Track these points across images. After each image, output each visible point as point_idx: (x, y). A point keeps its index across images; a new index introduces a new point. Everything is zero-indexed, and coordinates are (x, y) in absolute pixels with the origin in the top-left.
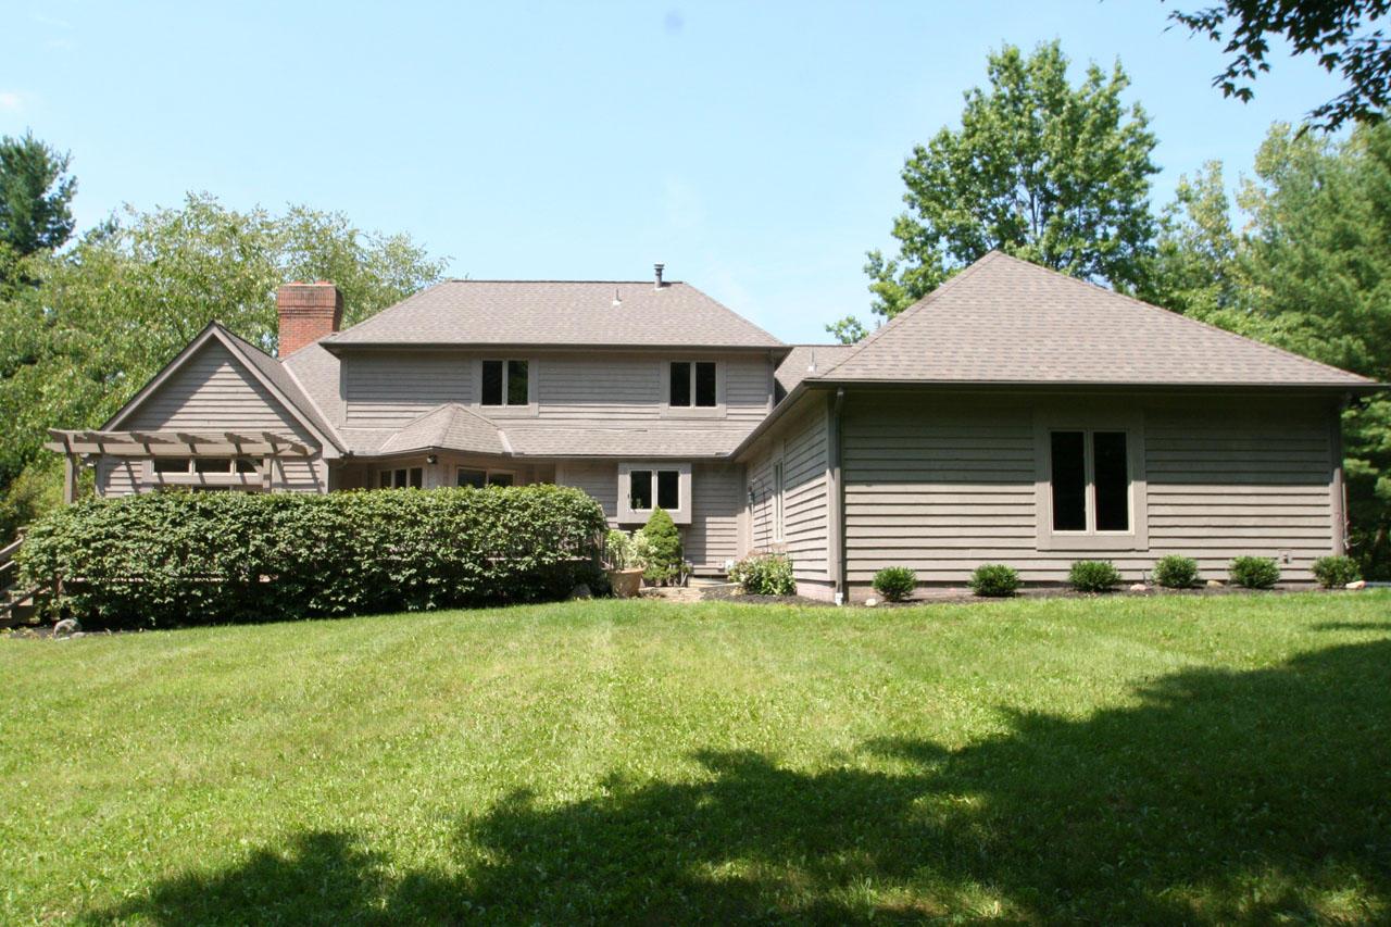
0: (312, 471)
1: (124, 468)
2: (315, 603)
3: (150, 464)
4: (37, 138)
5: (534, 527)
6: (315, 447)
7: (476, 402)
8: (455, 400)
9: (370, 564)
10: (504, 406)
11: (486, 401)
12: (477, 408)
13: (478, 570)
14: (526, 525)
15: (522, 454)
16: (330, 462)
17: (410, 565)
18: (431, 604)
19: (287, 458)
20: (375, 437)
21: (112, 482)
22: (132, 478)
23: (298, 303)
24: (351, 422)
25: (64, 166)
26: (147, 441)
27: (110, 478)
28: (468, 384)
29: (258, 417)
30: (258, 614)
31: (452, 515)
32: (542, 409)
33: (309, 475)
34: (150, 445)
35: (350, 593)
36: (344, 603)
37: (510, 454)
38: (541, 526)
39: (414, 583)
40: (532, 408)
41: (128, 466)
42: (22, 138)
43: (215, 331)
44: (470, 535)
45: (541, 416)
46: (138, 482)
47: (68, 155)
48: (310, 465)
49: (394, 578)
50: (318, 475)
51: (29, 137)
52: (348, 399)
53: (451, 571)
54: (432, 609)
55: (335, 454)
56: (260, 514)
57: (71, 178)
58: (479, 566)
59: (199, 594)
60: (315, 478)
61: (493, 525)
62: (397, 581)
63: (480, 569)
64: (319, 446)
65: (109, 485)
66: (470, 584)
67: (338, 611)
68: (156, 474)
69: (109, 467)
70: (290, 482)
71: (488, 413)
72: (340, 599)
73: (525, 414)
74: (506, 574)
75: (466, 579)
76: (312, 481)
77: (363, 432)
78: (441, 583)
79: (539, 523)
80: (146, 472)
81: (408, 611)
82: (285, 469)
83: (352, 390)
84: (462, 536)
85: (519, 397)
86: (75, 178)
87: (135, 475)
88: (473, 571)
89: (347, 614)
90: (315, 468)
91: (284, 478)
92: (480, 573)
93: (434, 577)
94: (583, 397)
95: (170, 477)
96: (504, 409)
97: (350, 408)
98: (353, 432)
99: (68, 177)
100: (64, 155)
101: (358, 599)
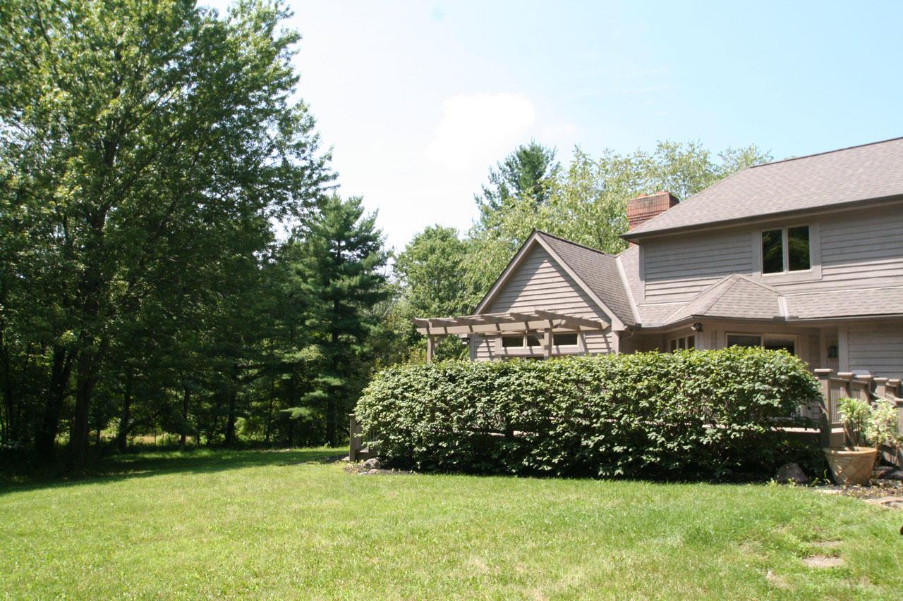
0: (607, 342)
1: (485, 344)
2: (528, 461)
3: (499, 341)
4: (537, 144)
5: (716, 395)
6: (608, 322)
7: (757, 270)
8: (737, 272)
9: (564, 428)
10: (786, 272)
11: (767, 269)
12: (758, 277)
13: (661, 439)
14: (708, 392)
15: (797, 318)
16: (620, 334)
17: (600, 432)
18: (619, 471)
19: (588, 332)
20: (665, 311)
21: (479, 355)
22: (490, 352)
23: (641, 211)
24: (649, 299)
25: (553, 156)
26: (498, 321)
27: (477, 352)
28: (748, 255)
29: (567, 300)
30: (490, 466)
31: (636, 381)
32: (826, 272)
33: (604, 346)
34: (500, 325)
35: (554, 453)
36: (548, 463)
37: (784, 318)
38: (723, 394)
39: (602, 449)
40: (815, 271)
41: (487, 342)
42: (529, 145)
43: (537, 237)
44: (650, 403)
45: (825, 278)
46: (493, 354)
47: (554, 149)
48: (605, 337)
49: (584, 443)
50: (611, 345)
51: (532, 143)
52: (646, 280)
53: (638, 440)
54: (619, 477)
55: (621, 327)
56: (484, 380)
57: (557, 163)
58: (663, 436)
59: (445, 445)
60: (608, 348)
61: (675, 391)
62: (587, 446)
63: (663, 439)
64: (609, 320)
65: (476, 357)
66: (655, 455)
67: (543, 470)
68: (503, 348)
69: (477, 344)
70: (590, 351)
71: (769, 281)
72: (545, 459)
73: (808, 278)
74: (689, 446)
75: (651, 449)
76: (606, 351)
77: (656, 307)
78: (626, 451)
79: (721, 391)
80: (497, 346)
81: (597, 477)
82: (587, 341)
83: (649, 272)
84: (644, 403)
85: (800, 261)
86: (559, 163)
87: (492, 349)
88: (655, 441)
89: (551, 474)
90: (609, 340)
91: (587, 349)
92: (662, 443)
93: (620, 445)
94: (872, 254)
95: (512, 350)
96: (786, 275)
97: (648, 288)
98: (649, 308)
99: (555, 162)
100: (552, 150)
101: (559, 461)
